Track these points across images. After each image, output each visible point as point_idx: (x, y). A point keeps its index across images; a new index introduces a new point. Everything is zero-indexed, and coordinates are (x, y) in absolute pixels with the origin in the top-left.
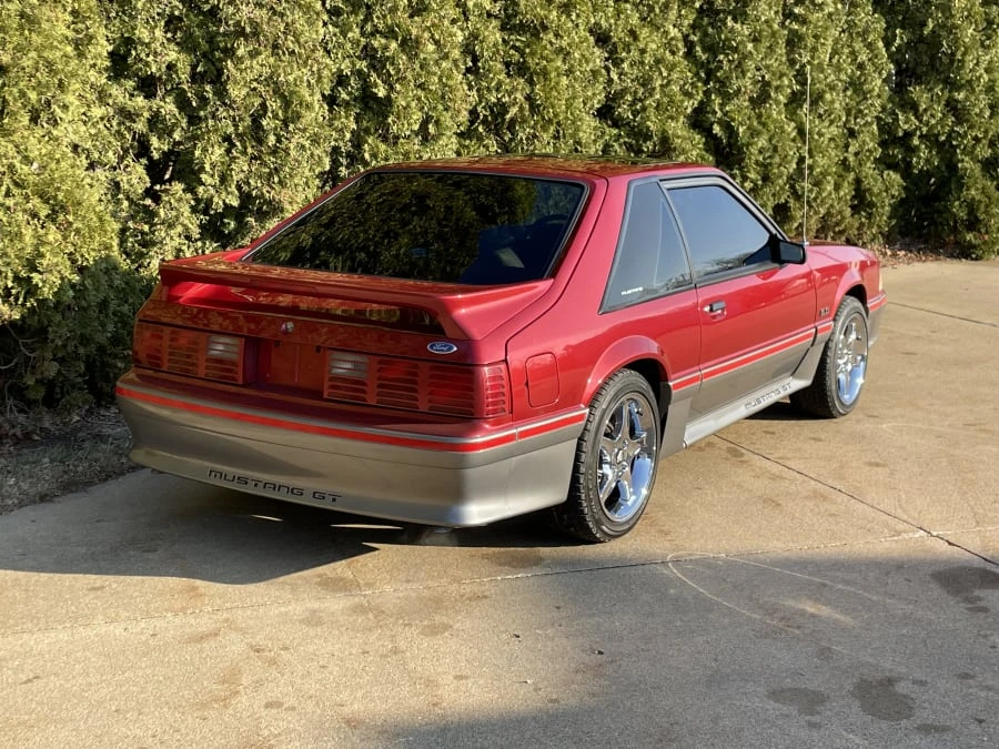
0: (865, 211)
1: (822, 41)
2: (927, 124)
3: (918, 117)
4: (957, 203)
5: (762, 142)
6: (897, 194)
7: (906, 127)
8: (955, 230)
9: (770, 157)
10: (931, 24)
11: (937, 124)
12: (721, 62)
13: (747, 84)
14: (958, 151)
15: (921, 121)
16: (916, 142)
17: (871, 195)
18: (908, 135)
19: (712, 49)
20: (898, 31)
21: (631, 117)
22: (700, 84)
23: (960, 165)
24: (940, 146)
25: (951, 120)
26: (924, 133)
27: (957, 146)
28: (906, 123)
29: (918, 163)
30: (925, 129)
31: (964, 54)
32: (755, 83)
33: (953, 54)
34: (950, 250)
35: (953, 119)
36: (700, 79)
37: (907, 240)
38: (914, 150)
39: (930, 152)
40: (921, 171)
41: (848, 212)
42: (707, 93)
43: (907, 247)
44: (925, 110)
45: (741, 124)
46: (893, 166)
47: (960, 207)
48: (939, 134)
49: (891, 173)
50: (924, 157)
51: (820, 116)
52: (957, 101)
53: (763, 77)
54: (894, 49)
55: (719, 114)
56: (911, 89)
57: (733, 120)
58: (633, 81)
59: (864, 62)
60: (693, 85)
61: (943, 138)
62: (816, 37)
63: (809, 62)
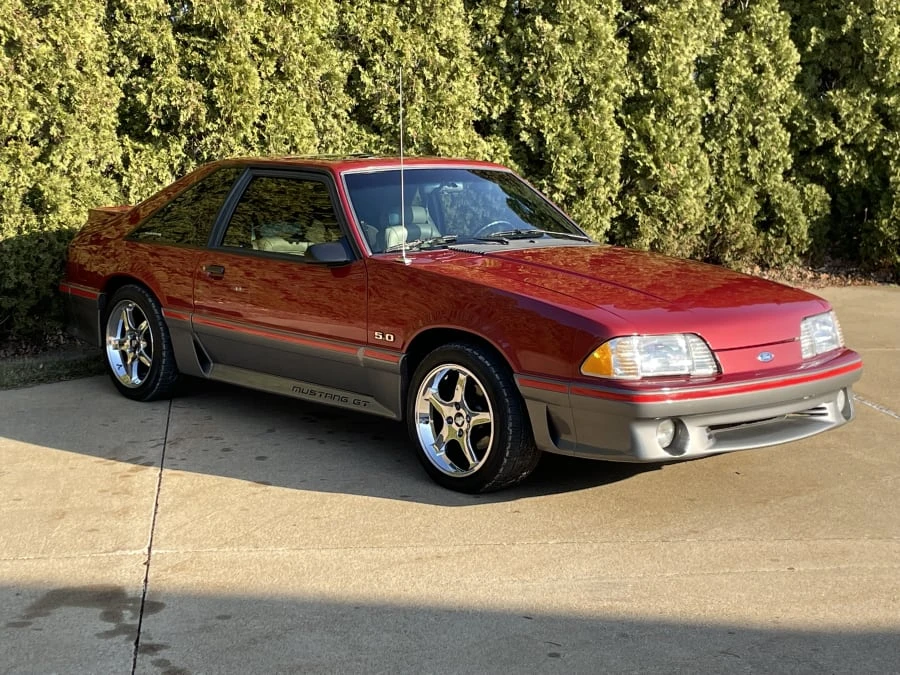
0: (775, 228)
1: (674, 41)
2: (851, 132)
3: (839, 123)
4: (885, 221)
5: (576, 150)
6: (819, 210)
7: (824, 135)
8: (884, 252)
9: (584, 166)
10: (850, 20)
11: (863, 132)
12: (526, 65)
13: (559, 87)
14: (891, 162)
15: (843, 129)
16: (838, 151)
17: (781, 210)
18: (829, 144)
19: (518, 51)
20: (813, 30)
21: (390, 122)
22: (505, 89)
23: (891, 179)
24: (870, 157)
25: (879, 128)
26: (849, 141)
27: (887, 158)
28: (824, 130)
29: (846, 176)
30: (849, 139)
31: (890, 53)
32: (571, 86)
33: (876, 53)
34: (883, 274)
35: (882, 127)
36: (506, 84)
37: (838, 261)
38: (839, 161)
39: (858, 163)
40: (850, 184)
41: (749, 228)
42: (515, 99)
43: (834, 271)
44: (848, 117)
45: (551, 130)
46: (816, 179)
47: (889, 225)
48: (866, 144)
49: (814, 186)
50: (849, 169)
51: (673, 123)
52: (888, 107)
53: (582, 81)
54: (810, 49)
55: (528, 121)
56: (831, 93)
57: (543, 127)
58: (390, 84)
59: (764, 65)
60: (497, 89)
61: (870, 148)
62: (667, 36)
63: (659, 64)
